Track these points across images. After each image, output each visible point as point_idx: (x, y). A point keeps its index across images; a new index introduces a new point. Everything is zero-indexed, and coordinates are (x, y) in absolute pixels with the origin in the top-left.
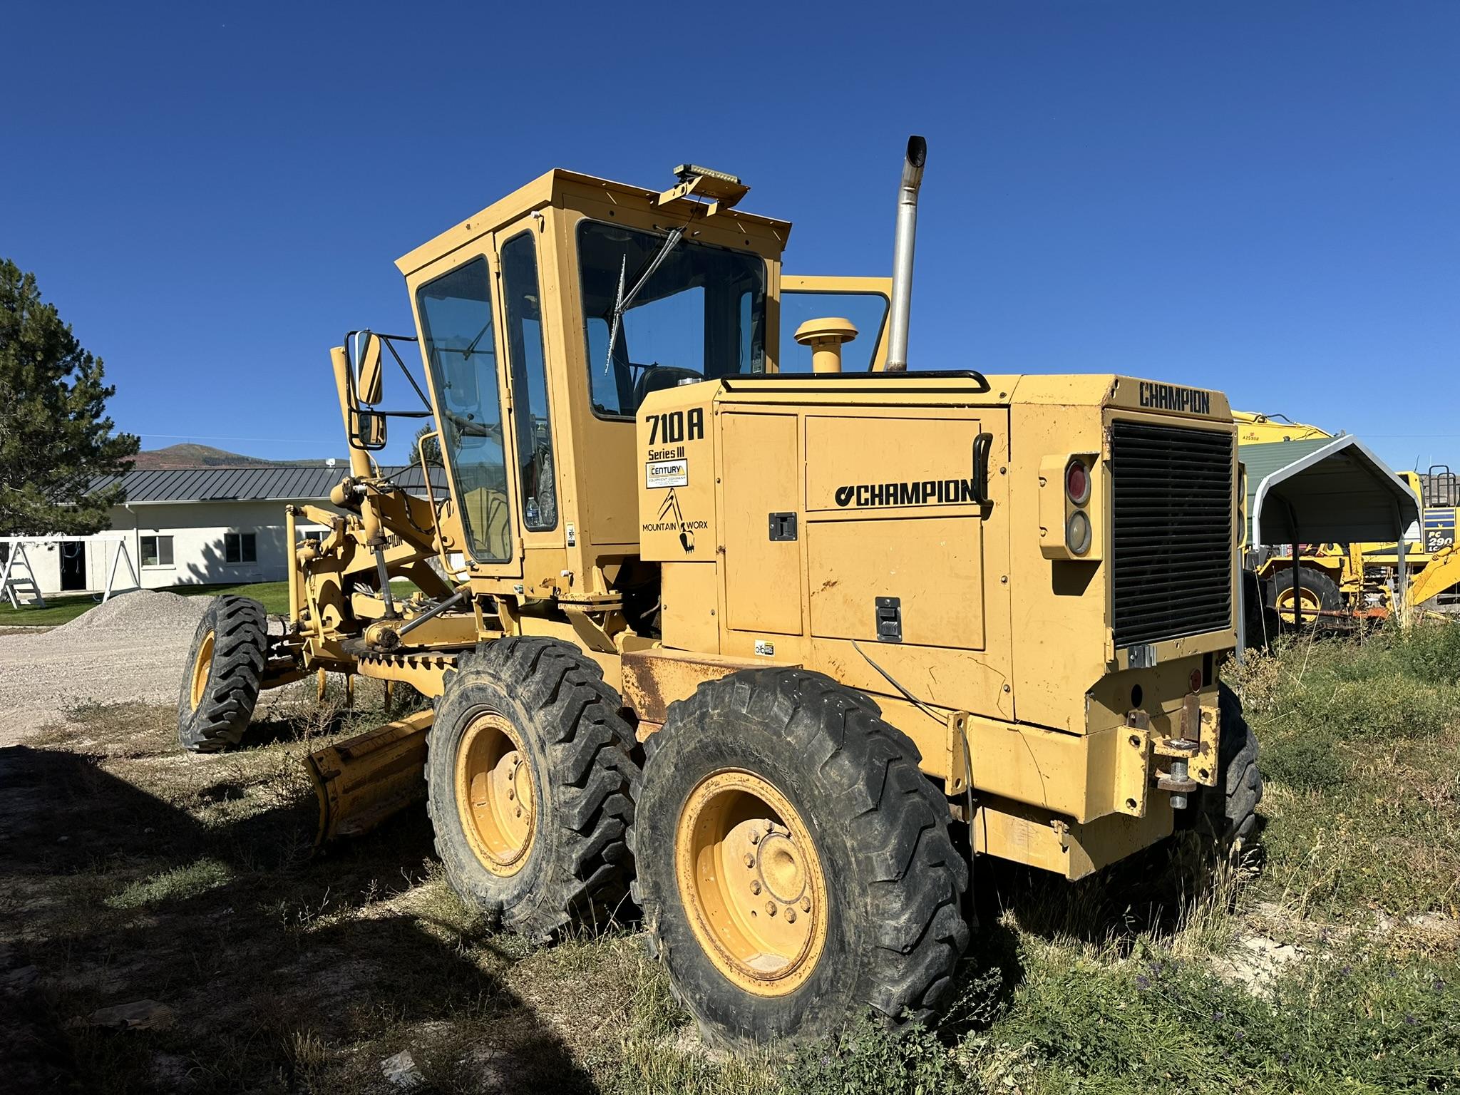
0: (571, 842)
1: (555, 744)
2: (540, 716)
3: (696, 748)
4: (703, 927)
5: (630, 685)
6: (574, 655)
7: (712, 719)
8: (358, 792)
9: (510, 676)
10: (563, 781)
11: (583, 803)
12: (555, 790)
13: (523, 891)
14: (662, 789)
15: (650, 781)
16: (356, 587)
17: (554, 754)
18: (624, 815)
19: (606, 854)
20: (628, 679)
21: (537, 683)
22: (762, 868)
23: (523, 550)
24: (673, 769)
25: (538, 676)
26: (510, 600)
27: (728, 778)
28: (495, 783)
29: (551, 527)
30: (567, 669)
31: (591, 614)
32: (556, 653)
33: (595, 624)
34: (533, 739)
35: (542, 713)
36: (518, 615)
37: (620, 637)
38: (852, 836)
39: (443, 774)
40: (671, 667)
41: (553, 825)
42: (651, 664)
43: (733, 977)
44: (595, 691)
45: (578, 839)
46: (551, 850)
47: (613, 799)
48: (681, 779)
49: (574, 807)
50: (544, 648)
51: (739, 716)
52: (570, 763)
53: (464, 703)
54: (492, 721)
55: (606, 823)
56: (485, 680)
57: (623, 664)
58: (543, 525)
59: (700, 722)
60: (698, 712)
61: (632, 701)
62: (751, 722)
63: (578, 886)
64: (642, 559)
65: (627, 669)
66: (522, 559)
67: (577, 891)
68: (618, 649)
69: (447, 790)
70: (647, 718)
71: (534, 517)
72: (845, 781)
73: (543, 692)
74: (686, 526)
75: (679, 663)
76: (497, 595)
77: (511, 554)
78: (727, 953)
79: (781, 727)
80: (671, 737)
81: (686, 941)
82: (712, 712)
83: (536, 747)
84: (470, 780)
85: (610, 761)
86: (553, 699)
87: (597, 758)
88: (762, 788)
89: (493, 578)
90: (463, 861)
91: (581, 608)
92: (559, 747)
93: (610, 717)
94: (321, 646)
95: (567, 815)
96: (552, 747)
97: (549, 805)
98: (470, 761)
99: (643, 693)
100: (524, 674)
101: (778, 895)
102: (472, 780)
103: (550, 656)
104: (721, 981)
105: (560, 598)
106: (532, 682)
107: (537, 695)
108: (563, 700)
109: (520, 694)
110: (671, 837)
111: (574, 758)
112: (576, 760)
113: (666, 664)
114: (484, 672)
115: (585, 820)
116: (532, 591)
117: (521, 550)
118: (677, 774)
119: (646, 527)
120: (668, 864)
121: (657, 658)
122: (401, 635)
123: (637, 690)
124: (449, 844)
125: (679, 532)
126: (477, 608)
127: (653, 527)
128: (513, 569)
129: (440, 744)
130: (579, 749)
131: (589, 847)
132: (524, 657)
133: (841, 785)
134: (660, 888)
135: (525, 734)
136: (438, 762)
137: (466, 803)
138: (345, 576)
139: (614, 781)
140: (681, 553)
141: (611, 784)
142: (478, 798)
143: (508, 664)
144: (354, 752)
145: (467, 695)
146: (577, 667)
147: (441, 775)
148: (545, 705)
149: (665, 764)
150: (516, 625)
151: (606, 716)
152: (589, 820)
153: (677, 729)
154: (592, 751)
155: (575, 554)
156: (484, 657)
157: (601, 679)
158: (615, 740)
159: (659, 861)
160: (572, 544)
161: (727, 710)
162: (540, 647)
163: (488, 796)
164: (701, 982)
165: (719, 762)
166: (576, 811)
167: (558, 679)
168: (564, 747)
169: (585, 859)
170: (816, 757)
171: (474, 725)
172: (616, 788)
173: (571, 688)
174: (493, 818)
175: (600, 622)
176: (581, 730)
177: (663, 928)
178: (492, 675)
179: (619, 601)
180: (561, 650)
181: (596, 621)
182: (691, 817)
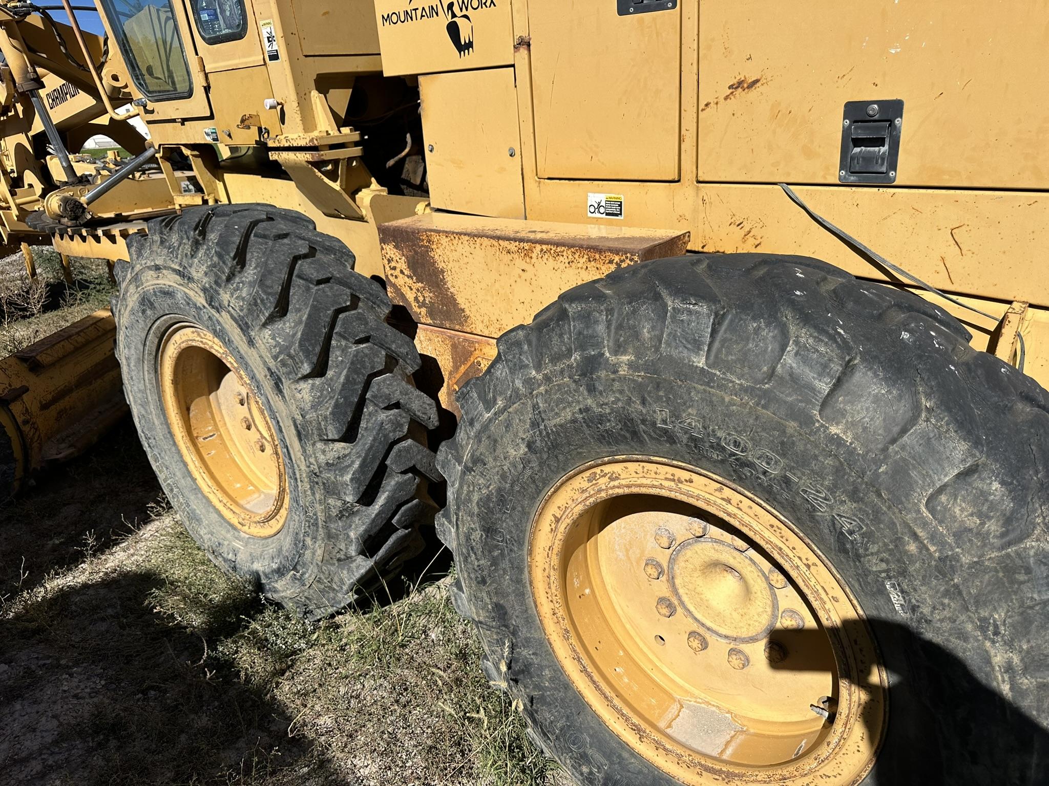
0: (346, 513)
1: (298, 381)
2: (265, 338)
3: (574, 421)
4: (584, 670)
5: (397, 272)
6: (304, 233)
7: (615, 372)
8: (61, 405)
9: (206, 274)
10: (320, 435)
11: (357, 465)
12: (310, 449)
13: (284, 567)
14: (503, 477)
15: (477, 460)
16: (49, 150)
17: (299, 396)
18: (418, 467)
19: (399, 521)
20: (393, 264)
21: (251, 284)
22: (678, 581)
23: (206, 75)
24: (523, 449)
25: (251, 272)
26: (207, 152)
27: (640, 470)
28: (223, 407)
29: (238, 34)
30: (296, 259)
31: (319, 164)
32: (275, 231)
33: (326, 180)
34: (261, 373)
35: (267, 333)
36: (220, 171)
37: (365, 197)
38: (1009, 644)
39: (147, 403)
40: (463, 246)
41: (313, 494)
42: (429, 241)
43: (645, 750)
44: (348, 291)
45: (355, 509)
46: (316, 524)
47: (400, 451)
48: (541, 464)
49: (343, 471)
50: (254, 224)
51: (687, 373)
52: (327, 409)
53: (149, 312)
54: (195, 335)
55: (393, 483)
56: (169, 280)
57: (383, 241)
58: (227, 31)
59: (583, 375)
60: (576, 357)
61: (403, 296)
62: (720, 387)
63: (363, 565)
64: (386, 74)
65: (390, 250)
66: (207, 89)
67: (363, 571)
68: (364, 212)
69: (156, 422)
70: (429, 321)
71: (211, 20)
72: (993, 527)
73: (262, 300)
74: (456, 9)
75: (478, 240)
76: (186, 145)
77: (191, 83)
78: (635, 720)
79: (808, 402)
80: (516, 396)
81: (556, 689)
82: (613, 359)
83: (268, 386)
84: (185, 410)
85: (388, 397)
86: (282, 309)
87: (368, 395)
88: (728, 501)
89: (174, 121)
90: (198, 511)
91: (302, 157)
92: (305, 386)
93: (377, 329)
94: (16, 219)
95: (333, 482)
96: (293, 387)
97: (303, 467)
98: (180, 387)
99: (420, 284)
100: (227, 270)
101: (709, 623)
102: (188, 409)
103: (264, 237)
104: (625, 755)
105: (271, 144)
106: (242, 282)
107: (254, 305)
108: (298, 310)
109: (226, 303)
110: (520, 544)
111: (333, 402)
112: (337, 405)
113: (455, 242)
114: (165, 268)
115: (362, 489)
116: (230, 136)
117: (202, 75)
118: (533, 457)
119: (387, 18)
120: (519, 581)
121: (438, 232)
122: (88, 204)
123: (409, 281)
124: (175, 490)
125: (444, 19)
126: (165, 166)
127: (399, 17)
128: (196, 105)
129: (132, 365)
130: (338, 386)
131: (373, 520)
132: (223, 243)
133: (984, 537)
134: (506, 613)
135: (246, 364)
136: (135, 388)
137: (187, 439)
138: (33, 137)
139: (398, 425)
140: (450, 56)
141: (394, 431)
142: (202, 429)
143: (201, 253)
144: (44, 359)
145: (149, 301)
146: (312, 252)
147: (144, 405)
148: (271, 320)
149: (507, 439)
150: (220, 185)
151: (372, 329)
152: (369, 487)
153: (529, 382)
154: (359, 388)
155: (281, 71)
156: (162, 242)
157: (353, 268)
158: (391, 363)
159: (502, 576)
160: (274, 57)
161: (650, 356)
162: (246, 222)
163: (215, 424)
164: (590, 752)
165: (622, 447)
166: (348, 477)
167: (284, 276)
168: (313, 385)
169: (370, 536)
170: (914, 474)
171: (172, 341)
172: (401, 434)
173: (308, 289)
174: (229, 452)
175: (333, 176)
176: (335, 356)
177: (516, 667)
178: (178, 273)
179: (356, 144)
180: (282, 226)
181: (328, 174)
182: (558, 520)
